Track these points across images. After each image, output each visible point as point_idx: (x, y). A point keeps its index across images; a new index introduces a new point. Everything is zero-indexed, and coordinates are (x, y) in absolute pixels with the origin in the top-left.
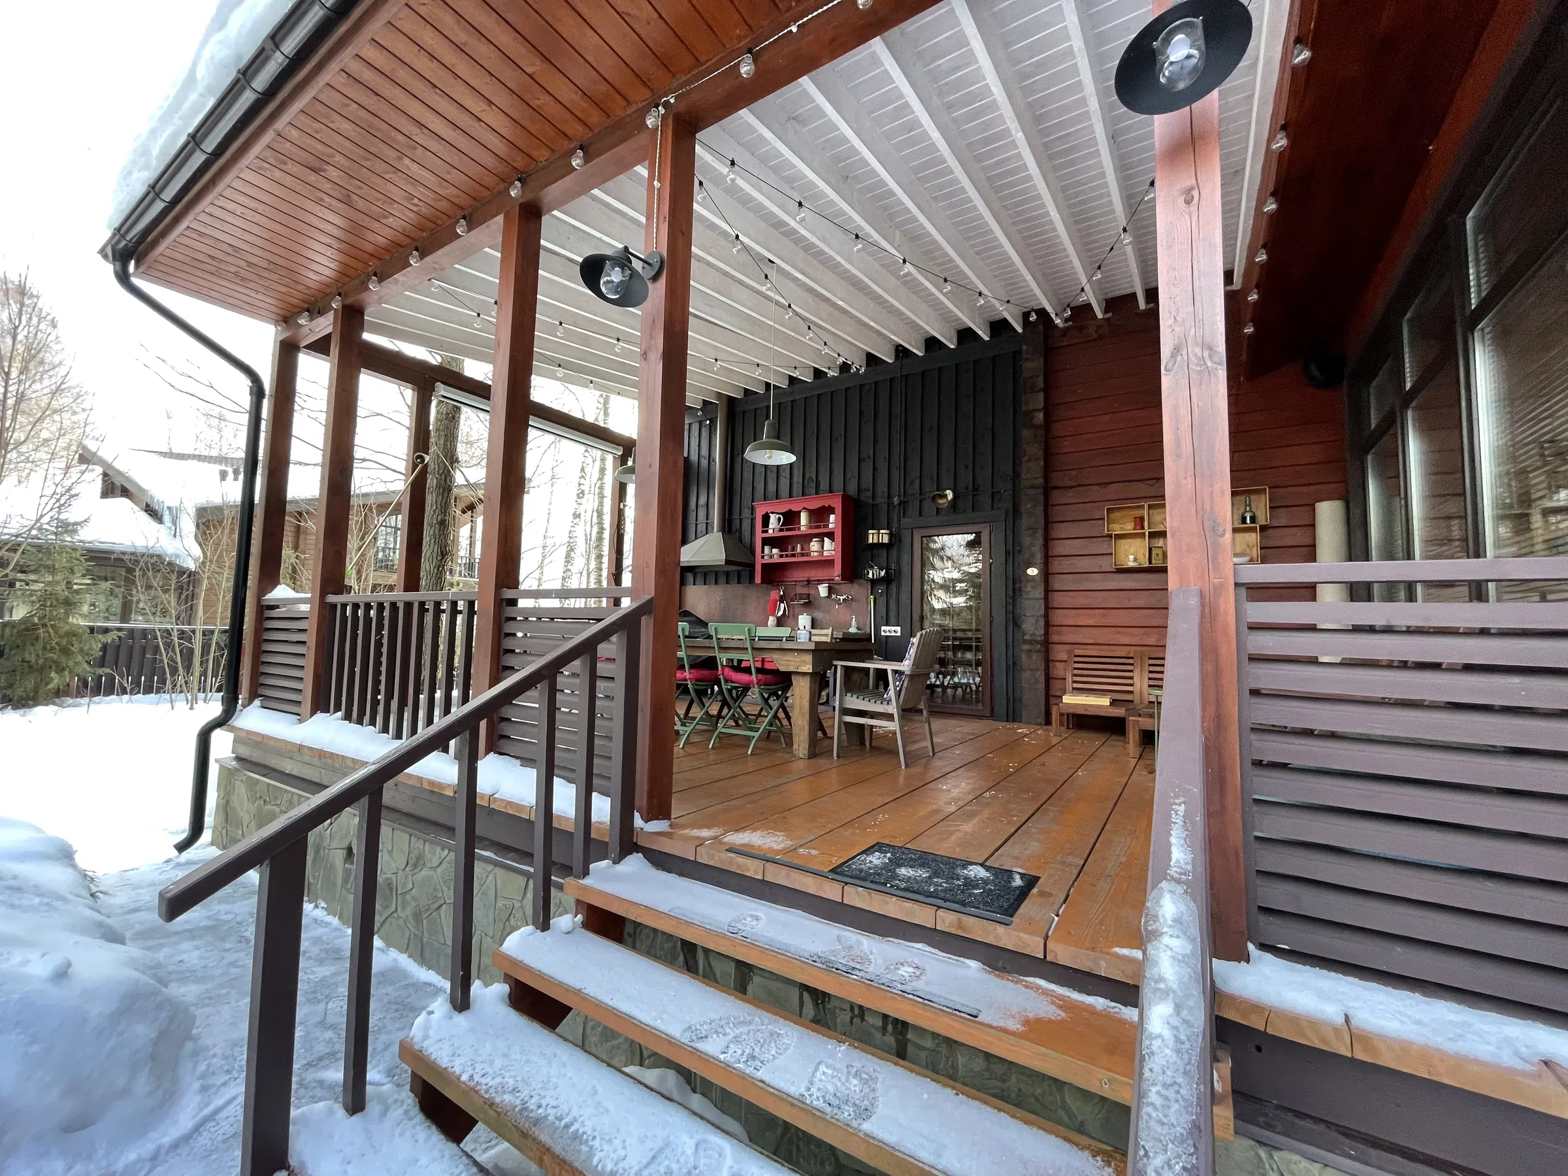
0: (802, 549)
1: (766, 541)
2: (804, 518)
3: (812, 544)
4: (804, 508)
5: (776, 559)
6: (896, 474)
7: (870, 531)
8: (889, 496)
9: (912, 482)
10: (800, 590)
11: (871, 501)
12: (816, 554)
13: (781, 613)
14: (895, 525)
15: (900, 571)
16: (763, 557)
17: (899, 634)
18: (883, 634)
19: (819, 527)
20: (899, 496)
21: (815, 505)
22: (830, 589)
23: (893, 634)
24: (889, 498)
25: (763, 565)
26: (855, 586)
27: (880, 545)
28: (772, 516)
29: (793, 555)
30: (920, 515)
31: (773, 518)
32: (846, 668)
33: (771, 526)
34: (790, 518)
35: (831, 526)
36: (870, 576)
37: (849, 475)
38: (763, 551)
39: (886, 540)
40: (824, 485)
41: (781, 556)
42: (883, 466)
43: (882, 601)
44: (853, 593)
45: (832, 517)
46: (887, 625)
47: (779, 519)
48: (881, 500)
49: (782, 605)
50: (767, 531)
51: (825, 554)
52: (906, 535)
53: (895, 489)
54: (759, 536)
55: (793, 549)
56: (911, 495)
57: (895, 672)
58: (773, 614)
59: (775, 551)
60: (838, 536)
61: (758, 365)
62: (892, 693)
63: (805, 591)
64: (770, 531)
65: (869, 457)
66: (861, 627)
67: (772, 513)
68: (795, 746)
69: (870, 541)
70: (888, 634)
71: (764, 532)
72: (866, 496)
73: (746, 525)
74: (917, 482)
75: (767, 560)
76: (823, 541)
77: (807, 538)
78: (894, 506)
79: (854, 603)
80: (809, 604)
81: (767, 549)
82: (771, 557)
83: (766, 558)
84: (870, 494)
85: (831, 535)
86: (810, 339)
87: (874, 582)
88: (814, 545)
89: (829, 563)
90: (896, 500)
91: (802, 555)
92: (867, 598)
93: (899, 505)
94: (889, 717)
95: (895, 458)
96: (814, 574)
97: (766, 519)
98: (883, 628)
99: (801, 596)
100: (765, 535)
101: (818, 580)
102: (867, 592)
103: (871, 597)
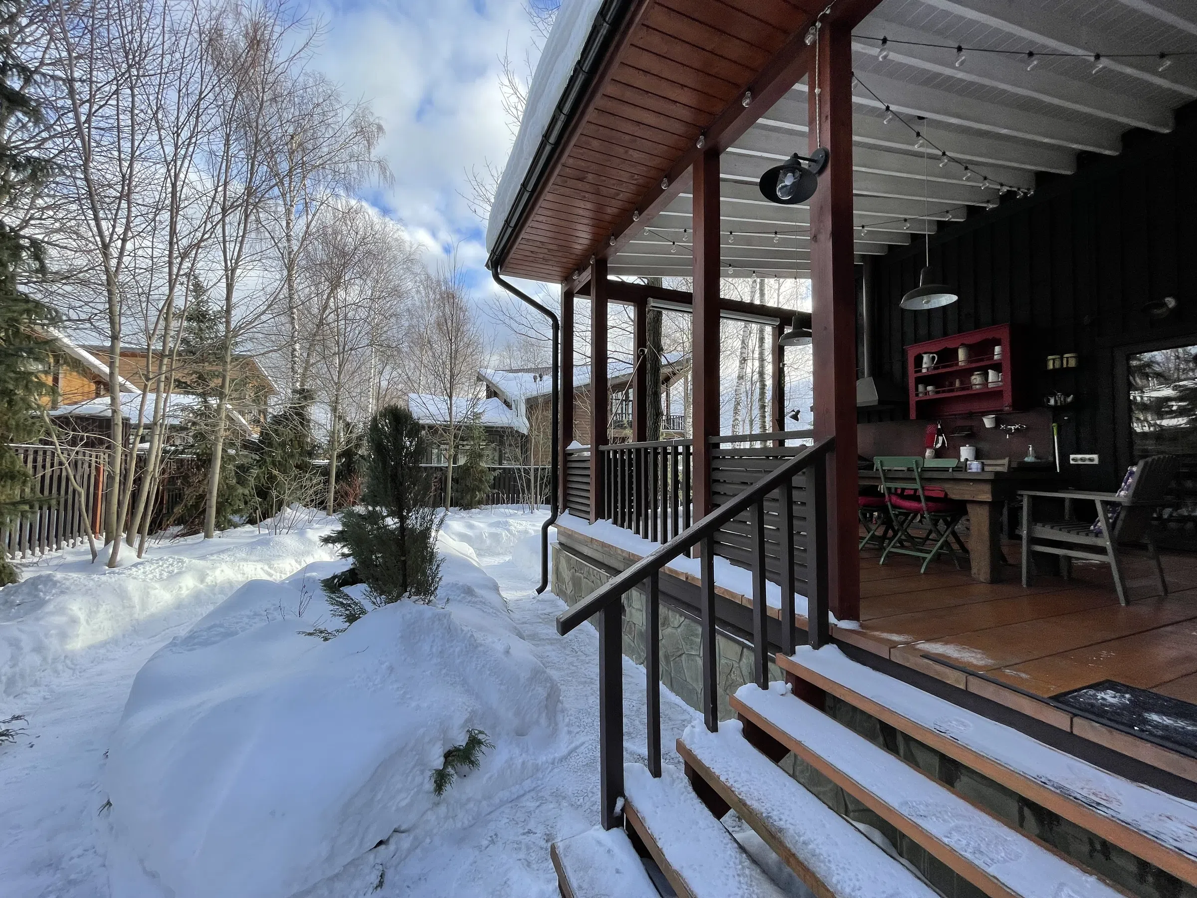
0: (962, 383)
1: (920, 380)
2: (962, 354)
3: (973, 377)
4: (962, 344)
5: (932, 396)
7: (1050, 357)
8: (1077, 316)
9: (1110, 297)
10: (960, 423)
11: (1050, 326)
12: (978, 387)
13: (939, 445)
14: (1085, 346)
15: (1096, 394)
16: (917, 395)
17: (1096, 462)
18: (1072, 462)
19: (982, 360)
20: (1091, 315)
21: (976, 338)
22: (998, 422)
23: (1087, 462)
24: (1075, 319)
25: (918, 403)
26: (1032, 413)
27: (1062, 372)
28: (925, 356)
29: (952, 391)
30: (1125, 331)
31: (926, 359)
32: (1034, 498)
33: (924, 366)
34: (947, 356)
35: (996, 357)
36: (1052, 402)
38: (917, 389)
39: (1072, 363)
40: (986, 318)
41: (937, 392)
42: (1065, 286)
43: (1071, 429)
44: (1028, 422)
45: (997, 349)
46: (1078, 453)
47: (933, 358)
48: (1065, 322)
49: (940, 438)
50: (920, 371)
51: (990, 386)
52: (1102, 355)
53: (1085, 308)
54: (912, 376)
55: (951, 384)
56: (1109, 311)
57: (1105, 503)
58: (931, 447)
59: (930, 388)
60: (1007, 366)
61: (905, 220)
62: (1101, 524)
63: (968, 423)
64: (924, 371)
66: (1040, 455)
67: (925, 353)
68: (974, 571)
69: (1051, 366)
70: (1079, 462)
71: (916, 372)
72: (1043, 321)
73: (897, 367)
74: (1119, 296)
75: (921, 397)
76: (988, 374)
77: (969, 372)
78: (1084, 327)
79: (1031, 432)
80: (973, 435)
81: (921, 388)
82: (926, 393)
83: (921, 395)
84: (1048, 318)
85: (997, 367)
86: (968, 179)
87: (1057, 409)
88: (976, 379)
89: (996, 394)
91: (963, 389)
92: (1049, 426)
93: (1092, 324)
94: (1102, 551)
96: (976, 407)
97: (918, 360)
98: (1072, 457)
99: (962, 429)
100: (919, 375)
101: (981, 413)
102: (1049, 420)
103: (1054, 424)
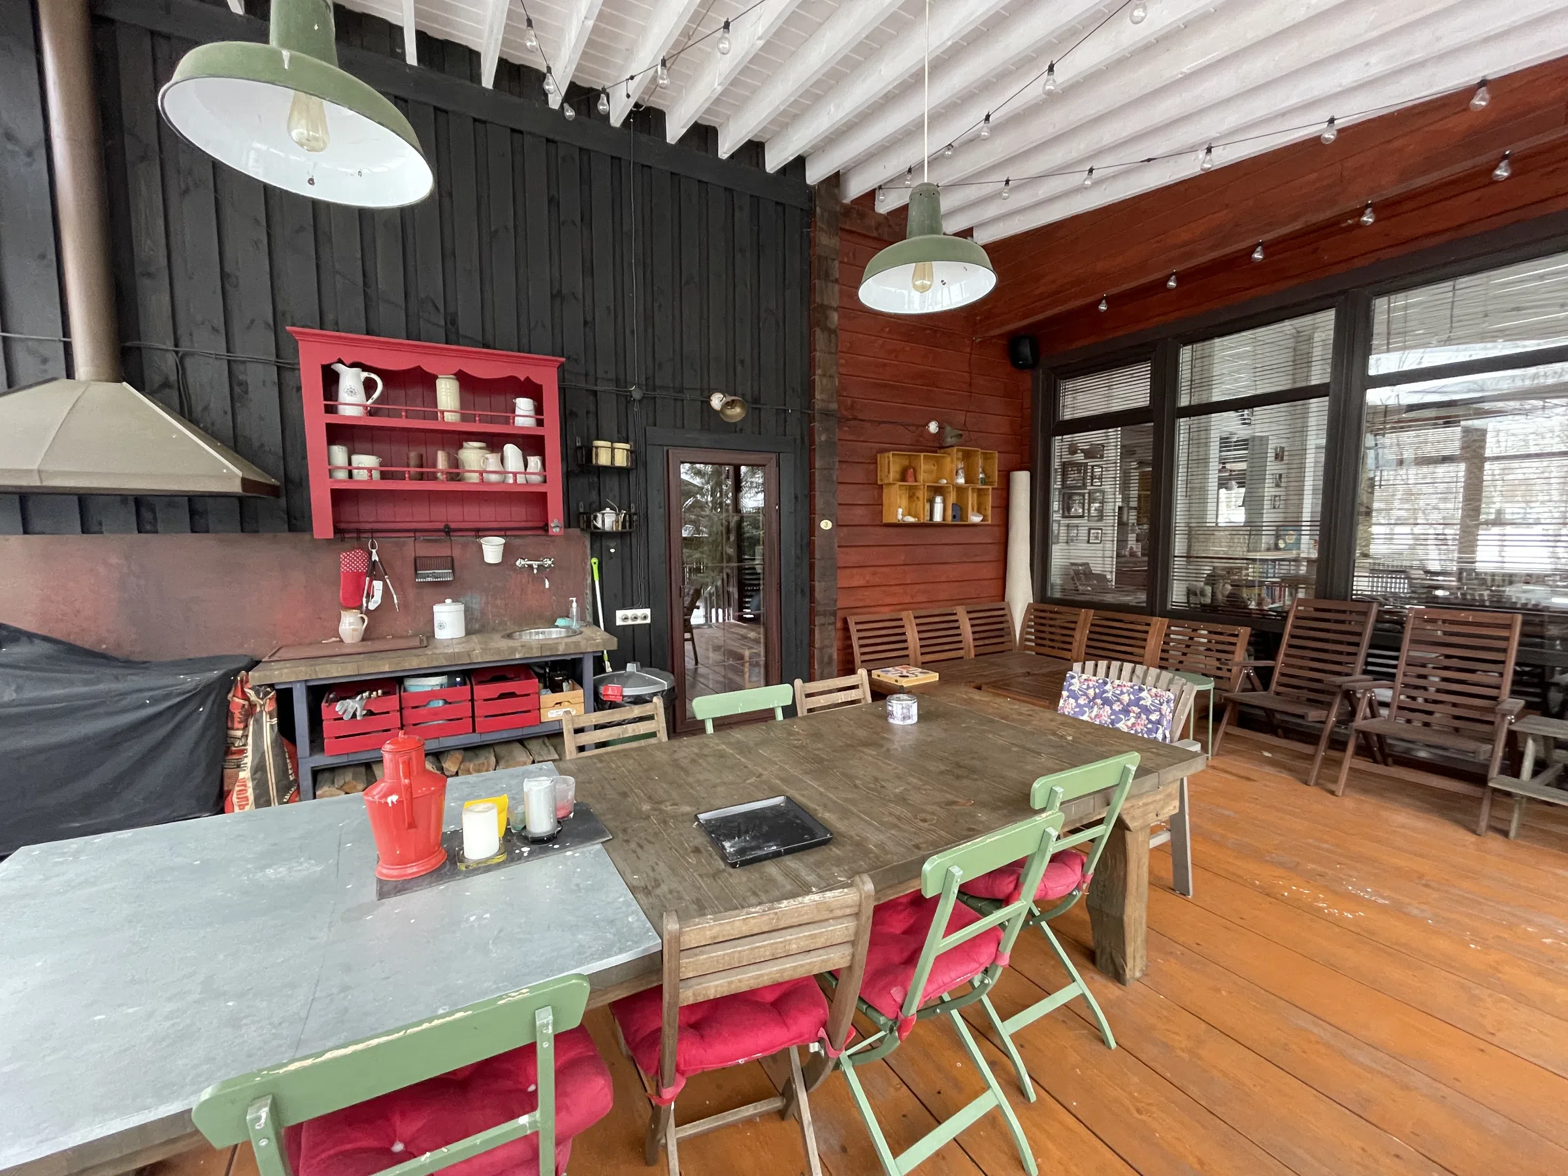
1: (339, 433)
2: (447, 393)
3: (470, 453)
4: (459, 373)
5: (371, 481)
6: (631, 343)
7: (599, 443)
11: (584, 385)
13: (375, 602)
14: (636, 435)
15: (648, 517)
16: (330, 473)
17: (648, 621)
18: (619, 623)
19: (489, 420)
21: (480, 366)
23: (639, 622)
25: (334, 493)
26: (558, 538)
27: (612, 470)
28: (345, 372)
29: (432, 477)
30: (677, 425)
31: (350, 381)
33: (347, 397)
34: (405, 386)
35: (520, 422)
38: (329, 458)
39: (621, 460)
41: (385, 476)
43: (616, 566)
44: (554, 553)
45: (526, 404)
46: (623, 606)
47: (370, 384)
49: (378, 585)
50: (336, 409)
52: (653, 456)
53: (631, 370)
54: (322, 419)
56: (659, 388)
58: (354, 603)
59: (365, 460)
63: (442, 551)
64: (347, 410)
67: (346, 363)
69: (599, 461)
70: (627, 622)
71: (324, 408)
74: (669, 368)
75: (342, 480)
76: (502, 451)
77: (455, 439)
78: (633, 401)
79: (557, 574)
80: (458, 579)
81: (339, 452)
82: (355, 472)
83: (339, 474)
85: (525, 441)
87: (598, 537)
88: (477, 458)
89: (524, 497)
90: (636, 393)
92: (584, 561)
93: (640, 401)
95: (628, 313)
97: (331, 380)
98: (620, 614)
100: (332, 419)
101: (478, 530)
102: (585, 553)
103: (595, 560)
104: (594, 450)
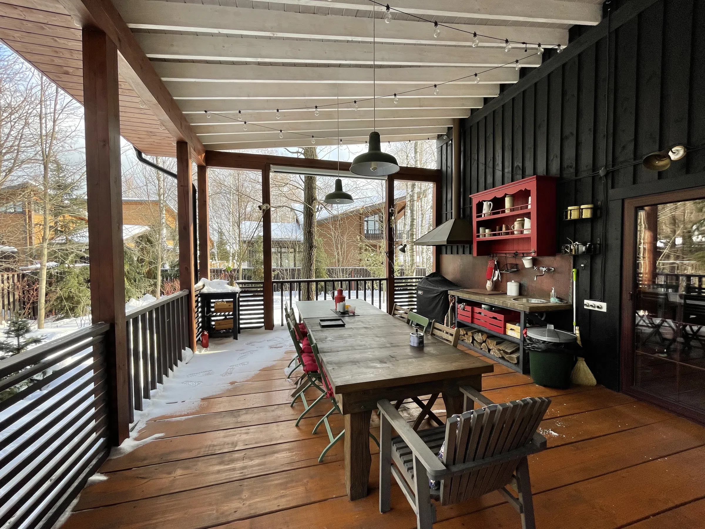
0: (507, 228)
1: (480, 224)
2: (508, 202)
3: (515, 224)
4: (506, 194)
5: (488, 238)
6: (602, 145)
7: (569, 208)
8: (595, 168)
9: (624, 148)
10: (511, 261)
11: (574, 178)
12: (517, 232)
13: (495, 278)
14: (601, 197)
15: (607, 245)
16: (478, 236)
17: (604, 310)
18: (585, 307)
19: (521, 209)
20: (606, 167)
23: (596, 309)
24: (594, 170)
25: (480, 243)
26: (558, 258)
28: (485, 203)
29: (499, 234)
30: (635, 182)
31: (485, 205)
33: (484, 212)
34: (498, 203)
35: (529, 207)
37: (551, 157)
38: (478, 231)
39: (589, 214)
40: (529, 169)
41: (491, 235)
42: (587, 138)
43: (586, 275)
44: (555, 265)
45: (530, 199)
46: (591, 298)
48: (585, 173)
49: (497, 272)
50: (481, 216)
51: (525, 232)
52: (615, 207)
53: (602, 159)
54: (475, 220)
55: (501, 229)
56: (622, 162)
58: (490, 278)
59: (487, 231)
60: (534, 215)
63: (514, 262)
64: (483, 216)
65: (572, 134)
66: (562, 296)
67: (485, 201)
69: (570, 217)
70: (591, 308)
71: (478, 217)
72: (569, 173)
74: (631, 147)
75: (481, 238)
76: (524, 220)
77: (512, 219)
78: (601, 177)
79: (557, 275)
80: (517, 272)
81: (481, 230)
82: (484, 236)
83: (481, 236)
84: (572, 170)
85: (528, 215)
87: (576, 258)
88: (517, 225)
89: (527, 239)
90: (602, 172)
92: (570, 270)
93: (606, 176)
95: (602, 128)
96: (518, 249)
97: (480, 206)
98: (586, 302)
99: (510, 266)
100: (480, 219)
101: (523, 254)
102: (570, 265)
103: (574, 270)
104: (569, 212)
